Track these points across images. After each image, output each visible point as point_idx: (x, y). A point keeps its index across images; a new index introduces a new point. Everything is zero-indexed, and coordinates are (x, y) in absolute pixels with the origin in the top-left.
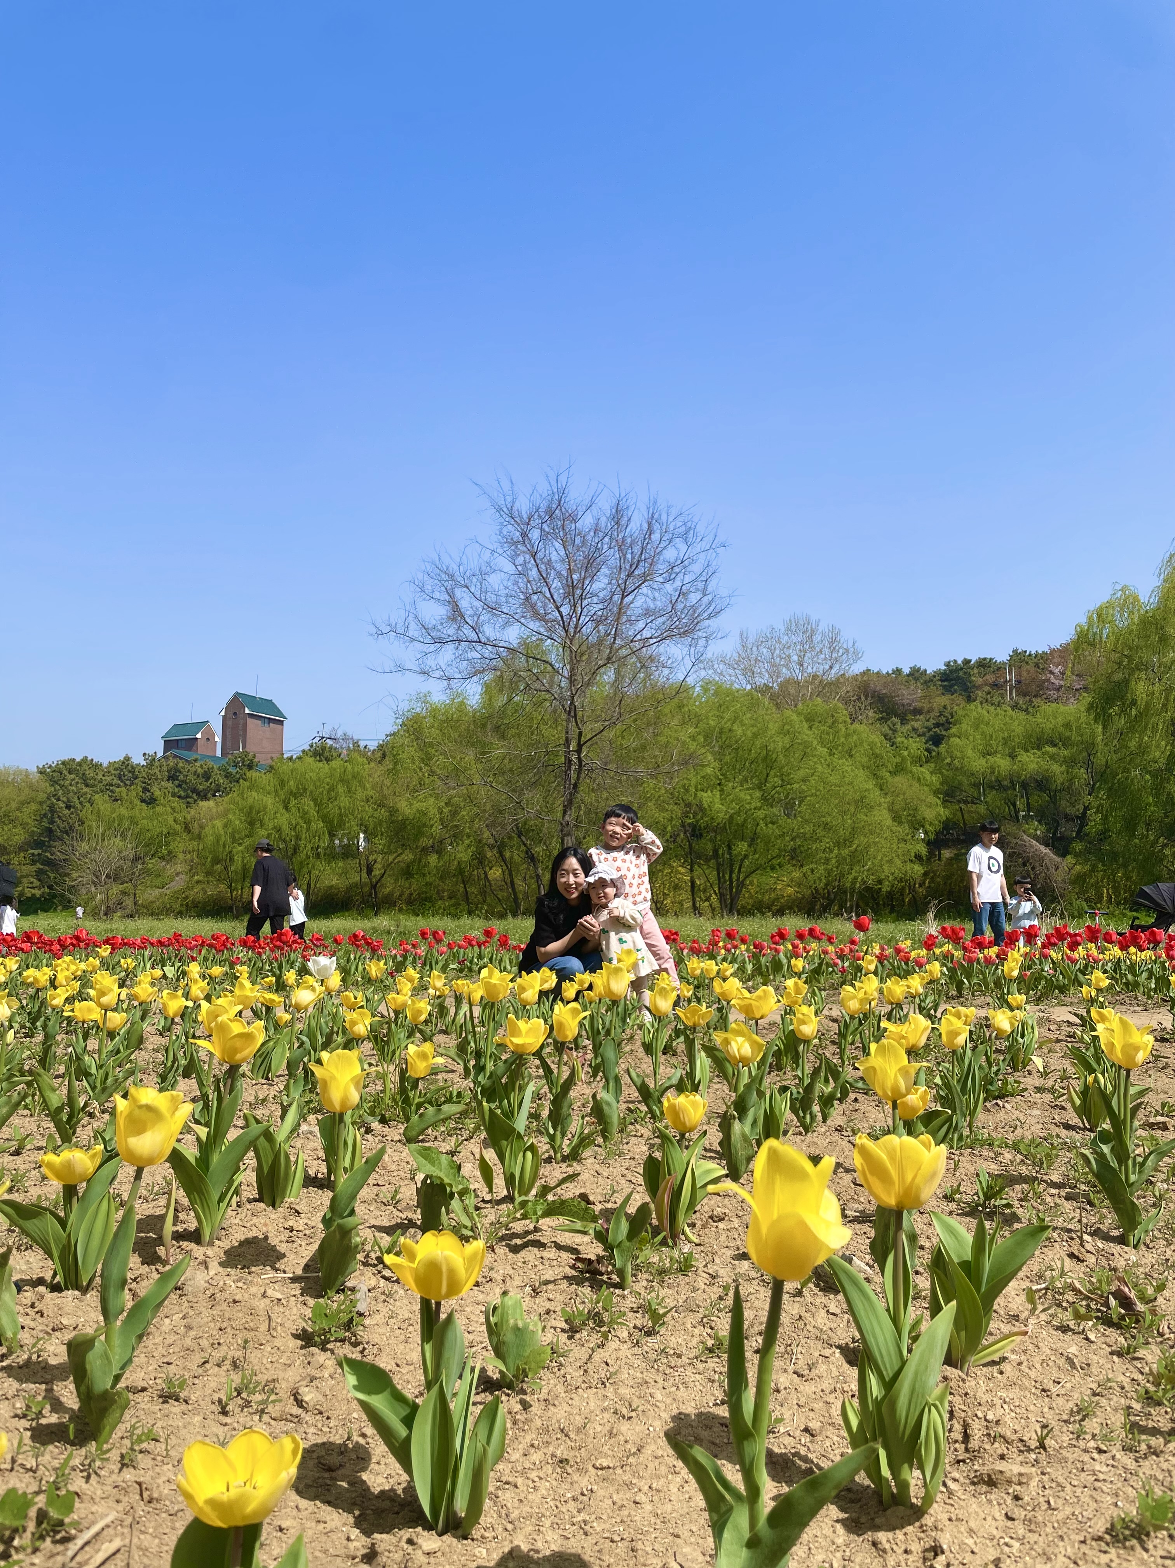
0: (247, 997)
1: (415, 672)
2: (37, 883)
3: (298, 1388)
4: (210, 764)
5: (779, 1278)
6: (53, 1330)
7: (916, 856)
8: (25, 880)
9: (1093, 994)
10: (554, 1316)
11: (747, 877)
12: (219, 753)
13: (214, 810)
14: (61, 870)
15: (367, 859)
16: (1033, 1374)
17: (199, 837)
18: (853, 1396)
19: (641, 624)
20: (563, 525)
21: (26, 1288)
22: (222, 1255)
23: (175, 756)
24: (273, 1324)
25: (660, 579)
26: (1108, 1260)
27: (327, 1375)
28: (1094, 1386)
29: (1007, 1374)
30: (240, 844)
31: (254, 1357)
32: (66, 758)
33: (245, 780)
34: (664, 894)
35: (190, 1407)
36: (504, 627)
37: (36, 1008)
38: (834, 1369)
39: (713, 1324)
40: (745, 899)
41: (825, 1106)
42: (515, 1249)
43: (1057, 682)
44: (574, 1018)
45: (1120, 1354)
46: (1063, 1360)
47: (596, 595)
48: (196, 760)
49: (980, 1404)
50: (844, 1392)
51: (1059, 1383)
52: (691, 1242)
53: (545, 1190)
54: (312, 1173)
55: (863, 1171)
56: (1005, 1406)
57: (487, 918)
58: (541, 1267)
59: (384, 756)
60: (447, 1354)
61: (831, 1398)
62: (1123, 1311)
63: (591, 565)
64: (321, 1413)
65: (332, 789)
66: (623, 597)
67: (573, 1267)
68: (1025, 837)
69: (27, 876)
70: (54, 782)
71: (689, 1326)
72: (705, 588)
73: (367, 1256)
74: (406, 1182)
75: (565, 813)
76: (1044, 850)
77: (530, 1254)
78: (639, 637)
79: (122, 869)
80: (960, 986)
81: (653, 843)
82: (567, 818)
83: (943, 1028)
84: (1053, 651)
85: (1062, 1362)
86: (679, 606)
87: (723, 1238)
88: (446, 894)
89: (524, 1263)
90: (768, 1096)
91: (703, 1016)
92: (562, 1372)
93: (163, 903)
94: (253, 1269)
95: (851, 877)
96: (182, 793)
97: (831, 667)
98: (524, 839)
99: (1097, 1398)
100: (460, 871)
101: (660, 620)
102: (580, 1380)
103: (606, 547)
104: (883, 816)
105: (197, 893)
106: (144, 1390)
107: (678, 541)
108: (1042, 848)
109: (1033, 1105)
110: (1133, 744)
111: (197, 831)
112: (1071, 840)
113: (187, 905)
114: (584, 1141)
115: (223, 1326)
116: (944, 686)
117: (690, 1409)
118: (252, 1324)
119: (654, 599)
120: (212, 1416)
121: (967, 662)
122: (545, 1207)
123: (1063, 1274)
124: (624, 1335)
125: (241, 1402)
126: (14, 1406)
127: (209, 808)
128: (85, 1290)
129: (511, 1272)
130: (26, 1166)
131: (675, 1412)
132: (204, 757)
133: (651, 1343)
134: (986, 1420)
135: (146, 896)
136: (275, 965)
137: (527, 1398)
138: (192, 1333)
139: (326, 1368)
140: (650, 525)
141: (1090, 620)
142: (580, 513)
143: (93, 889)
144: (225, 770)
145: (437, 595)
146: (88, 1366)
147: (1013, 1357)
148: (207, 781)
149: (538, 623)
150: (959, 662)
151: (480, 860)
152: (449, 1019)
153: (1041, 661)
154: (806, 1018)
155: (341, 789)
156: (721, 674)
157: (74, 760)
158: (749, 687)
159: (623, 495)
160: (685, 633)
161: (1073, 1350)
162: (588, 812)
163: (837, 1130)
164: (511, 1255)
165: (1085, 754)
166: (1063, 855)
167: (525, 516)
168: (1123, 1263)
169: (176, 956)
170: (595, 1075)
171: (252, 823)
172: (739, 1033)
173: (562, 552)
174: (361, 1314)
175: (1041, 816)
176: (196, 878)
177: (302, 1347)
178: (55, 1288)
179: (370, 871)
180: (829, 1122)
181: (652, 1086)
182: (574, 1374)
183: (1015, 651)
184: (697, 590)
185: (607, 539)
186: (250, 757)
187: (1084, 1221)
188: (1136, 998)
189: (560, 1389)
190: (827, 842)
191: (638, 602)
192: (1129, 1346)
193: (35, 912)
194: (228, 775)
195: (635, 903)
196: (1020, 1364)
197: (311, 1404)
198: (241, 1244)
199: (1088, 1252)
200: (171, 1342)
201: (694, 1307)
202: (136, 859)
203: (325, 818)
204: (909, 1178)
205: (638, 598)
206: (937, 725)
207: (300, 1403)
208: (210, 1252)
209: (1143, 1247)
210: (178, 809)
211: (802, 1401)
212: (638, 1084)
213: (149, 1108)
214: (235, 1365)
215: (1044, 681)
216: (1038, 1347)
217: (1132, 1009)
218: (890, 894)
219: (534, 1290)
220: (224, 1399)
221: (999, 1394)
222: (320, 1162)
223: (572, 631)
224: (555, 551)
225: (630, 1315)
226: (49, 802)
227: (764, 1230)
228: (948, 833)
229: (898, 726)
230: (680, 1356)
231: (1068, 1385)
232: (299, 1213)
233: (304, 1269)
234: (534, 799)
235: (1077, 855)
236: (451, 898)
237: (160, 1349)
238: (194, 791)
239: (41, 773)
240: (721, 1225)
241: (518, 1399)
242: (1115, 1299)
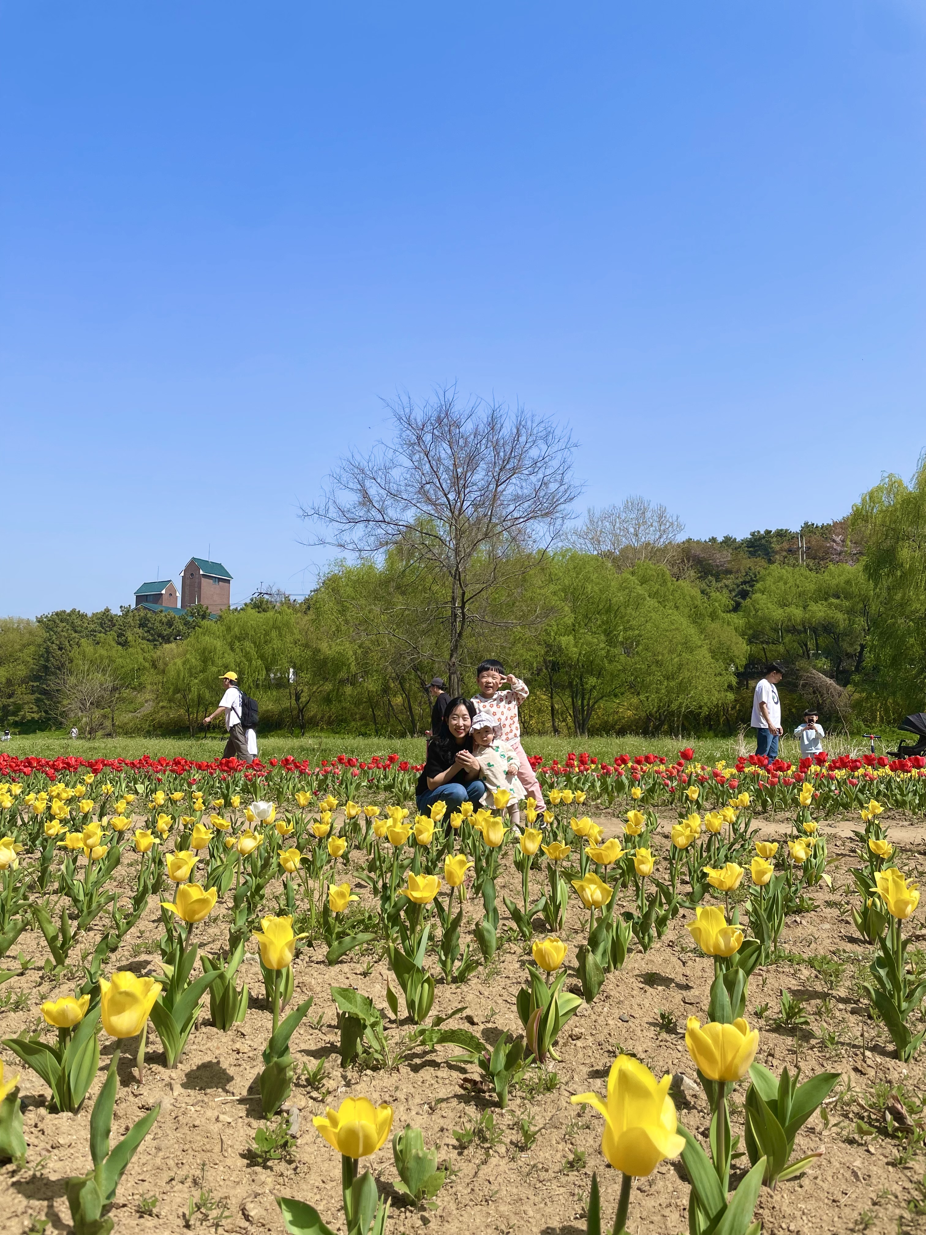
0: (202, 839)
1: (333, 545)
2: (35, 709)
3: (244, 1204)
4: (172, 614)
5: (628, 1174)
6: (52, 1147)
7: (728, 686)
8: (26, 706)
9: (870, 817)
10: (446, 1134)
11: (595, 703)
12: (179, 605)
13: (175, 651)
14: (54, 699)
15: (296, 689)
16: (825, 1186)
17: (164, 672)
18: (684, 1209)
19: (512, 507)
20: (449, 430)
21: (31, 1108)
22: (184, 1077)
23: (145, 608)
24: (225, 1146)
25: (526, 472)
26: (885, 1073)
27: (267, 1191)
28: (873, 1196)
29: (806, 1188)
30: (196, 678)
31: (210, 1174)
32: (59, 609)
33: (200, 627)
34: (531, 716)
35: (161, 1221)
36: (404, 509)
37: (36, 830)
38: (670, 1185)
39: (573, 1141)
40: (594, 720)
41: (660, 926)
42: (416, 1069)
43: (839, 548)
44: (461, 867)
45: (893, 1165)
46: (850, 1172)
47: (476, 484)
48: (161, 612)
49: (784, 1217)
50: (677, 1206)
51: (846, 1194)
52: (554, 1059)
53: (439, 1021)
54: (254, 994)
55: (693, 1050)
56: (804, 1218)
57: (390, 737)
58: (436, 1086)
59: (309, 608)
60: (363, 1203)
61: (667, 1212)
62: (897, 1125)
63: (472, 462)
64: (263, 1225)
65: (267, 634)
66: (497, 486)
67: (461, 1086)
68: (814, 671)
69: (28, 703)
70: (48, 629)
71: (554, 1142)
72: (562, 480)
73: (298, 1078)
74: (329, 1004)
75: (451, 656)
76: (829, 681)
77: (427, 1073)
78: (509, 517)
79: (103, 698)
80: (764, 804)
81: (523, 689)
82: (453, 660)
83: (753, 868)
84: (835, 524)
85: (848, 1174)
86: (542, 493)
87: (580, 1055)
88: (358, 716)
89: (423, 1082)
90: (615, 925)
91: (563, 851)
92: (454, 1189)
93: (135, 724)
94: (208, 1091)
95: (677, 703)
96: (150, 637)
97: (660, 538)
98: (419, 673)
99: (877, 1207)
100: (370, 700)
101: (526, 505)
102: (467, 1197)
103: (483, 447)
104: (703, 655)
105: (162, 716)
106: (124, 1206)
107: (540, 443)
108: (828, 679)
109: (823, 919)
110: (898, 597)
111: (162, 667)
112: (850, 673)
113: (154, 726)
114: (470, 967)
115: (186, 1148)
116: (750, 552)
117: (555, 1224)
118: (208, 1147)
119: (522, 488)
120: (178, 1230)
121: (768, 532)
122: (439, 1035)
123: (849, 1089)
124: (502, 1149)
125: (200, 1216)
126: (23, 1223)
127: (172, 650)
128: (76, 1112)
129: (413, 1090)
130: (29, 985)
131: (544, 1227)
132: (168, 608)
133: (524, 1157)
134: (789, 1230)
135: (121, 718)
136: (224, 785)
137: (426, 1214)
138: (161, 1154)
139: (267, 1184)
140: (518, 430)
141: (864, 501)
142: (463, 421)
143: (80, 714)
144: (184, 619)
145: (351, 485)
146: (81, 1200)
147: (810, 1172)
148: (170, 628)
149: (430, 508)
150: (762, 532)
151: (386, 690)
152: (361, 838)
153: (826, 531)
154: (644, 859)
155: (274, 634)
156: (574, 543)
157: (64, 612)
158: (596, 553)
159: (497, 406)
160: (546, 514)
161: (858, 1163)
162: (469, 654)
163: (669, 945)
164: (412, 1074)
165: (862, 605)
166: (845, 686)
167: (420, 424)
168: (896, 1076)
169: (146, 776)
170: (477, 893)
171: (205, 661)
172: (592, 882)
173: (449, 451)
174: (294, 1137)
175: (828, 653)
176: (161, 704)
177: (248, 1166)
178: (53, 1109)
179: (298, 698)
180: (663, 938)
181: (522, 910)
182: (462, 1189)
183: (806, 524)
184: (556, 480)
185: (484, 441)
186: (204, 609)
187: (866, 1034)
188: (904, 814)
189: (453, 1206)
190: (658, 676)
191: (510, 490)
192: (901, 1158)
193: (34, 732)
194: (186, 623)
195: (507, 739)
196: (816, 1178)
197: (256, 1218)
198: (199, 1068)
199: (869, 1066)
200: (144, 1161)
201: (558, 1124)
202: (114, 689)
203: (262, 657)
204: (729, 1058)
205: (509, 487)
206: (744, 583)
207: (247, 1217)
208: (174, 1075)
209: (913, 1061)
210: (146, 649)
211: (645, 1214)
212: (512, 910)
213: (127, 994)
214: (195, 1182)
215: (829, 548)
216: (830, 1162)
217: (901, 823)
218: (708, 718)
219: (431, 1108)
220: (187, 1213)
221: (799, 1206)
222: (260, 984)
223: (457, 513)
224: (444, 451)
225: (508, 1131)
226: (45, 645)
227: (616, 1138)
228: (754, 667)
229: (714, 582)
230: (547, 1171)
231: (853, 1196)
232: (244, 1035)
233: (248, 1090)
234: (427, 644)
235: (856, 685)
236: (361, 719)
237: (136, 1168)
238: (160, 635)
239: (39, 622)
240: (579, 1043)
241: (419, 1215)
242: (891, 1114)
